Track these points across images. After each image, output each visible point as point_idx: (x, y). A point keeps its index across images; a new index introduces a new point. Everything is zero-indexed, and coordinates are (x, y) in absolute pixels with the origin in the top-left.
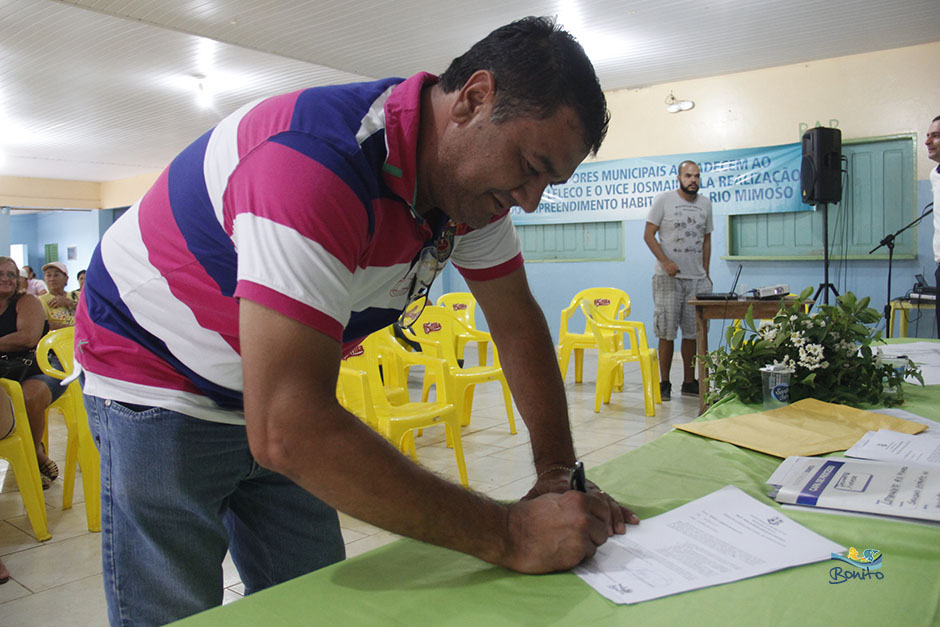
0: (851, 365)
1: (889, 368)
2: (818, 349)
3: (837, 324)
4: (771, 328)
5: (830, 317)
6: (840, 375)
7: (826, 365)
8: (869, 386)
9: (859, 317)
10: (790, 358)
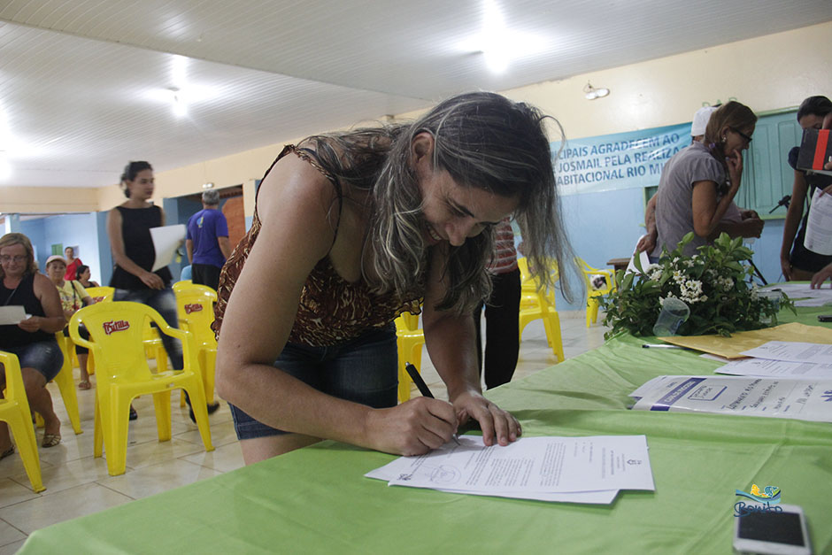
0: (729, 298)
1: (765, 300)
2: (698, 284)
3: (714, 262)
4: (657, 269)
5: (707, 257)
6: (719, 306)
7: (705, 298)
8: (745, 316)
9: (734, 256)
10: (673, 294)
